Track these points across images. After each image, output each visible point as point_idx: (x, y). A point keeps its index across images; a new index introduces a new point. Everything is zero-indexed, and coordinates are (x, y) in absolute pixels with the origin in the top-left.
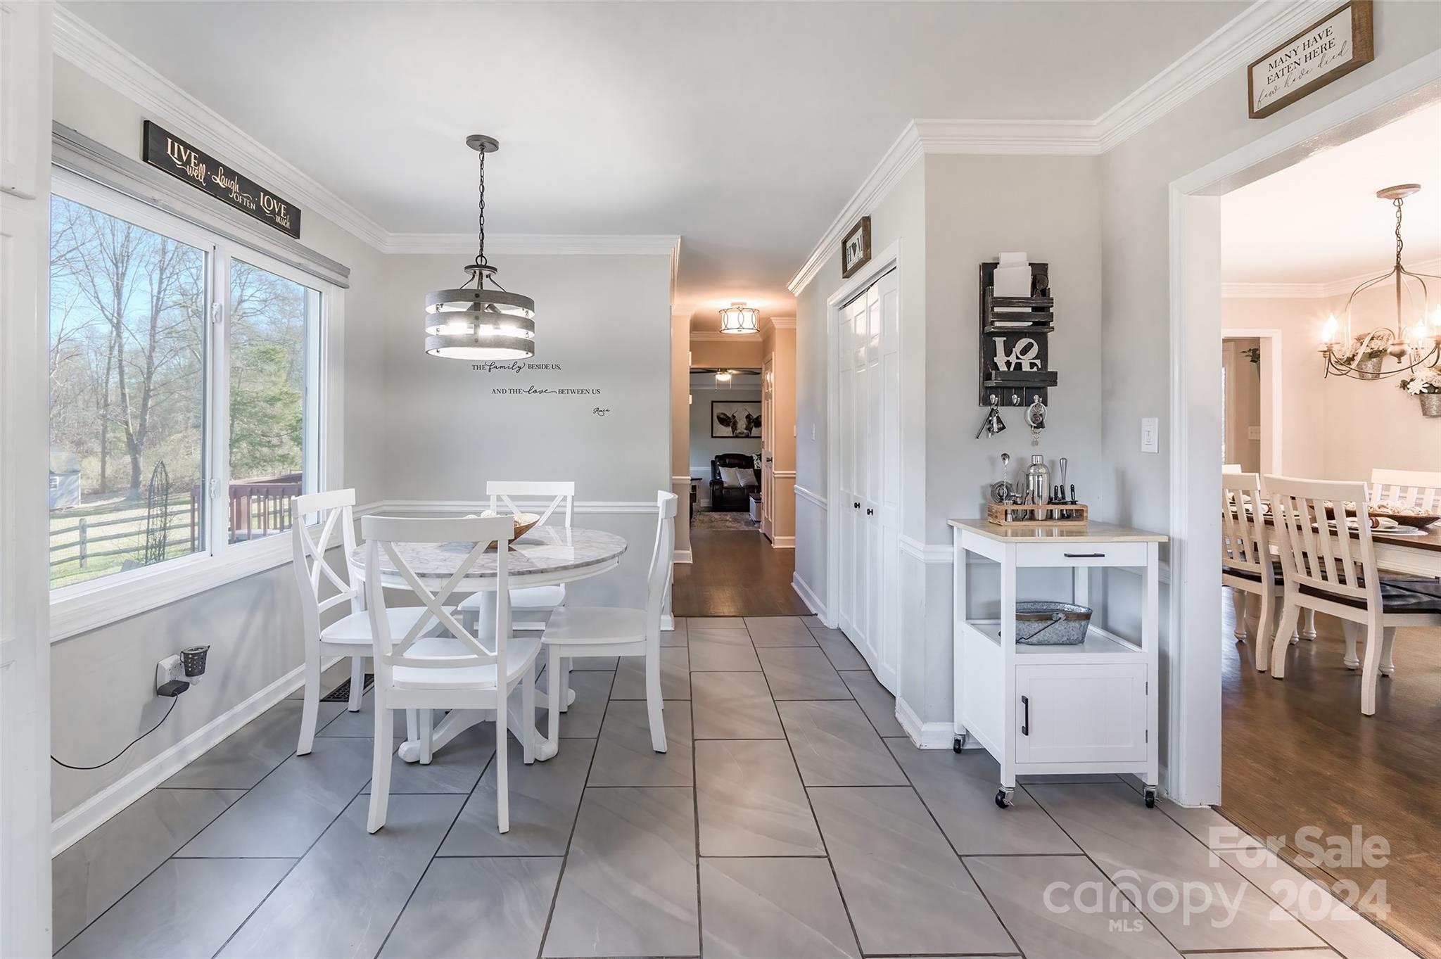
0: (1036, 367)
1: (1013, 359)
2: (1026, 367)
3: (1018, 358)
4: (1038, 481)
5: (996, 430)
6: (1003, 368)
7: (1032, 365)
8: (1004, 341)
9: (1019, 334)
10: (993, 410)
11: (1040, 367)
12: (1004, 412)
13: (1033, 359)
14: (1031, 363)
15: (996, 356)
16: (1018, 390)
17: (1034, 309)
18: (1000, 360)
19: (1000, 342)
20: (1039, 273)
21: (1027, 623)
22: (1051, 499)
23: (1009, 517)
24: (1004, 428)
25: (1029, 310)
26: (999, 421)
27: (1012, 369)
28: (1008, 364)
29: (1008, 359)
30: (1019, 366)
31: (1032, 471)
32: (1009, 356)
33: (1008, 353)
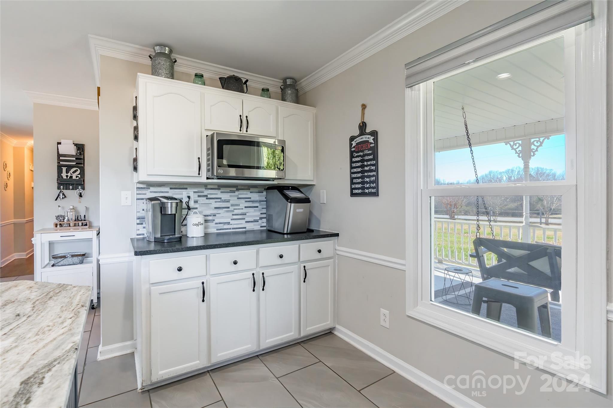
0: (78, 177)
1: (69, 175)
2: (74, 177)
3: (71, 174)
4: (71, 214)
5: (61, 198)
6: (65, 177)
7: (77, 177)
8: (66, 169)
9: (72, 167)
10: (61, 191)
11: (80, 177)
12: (65, 191)
13: (78, 175)
14: (76, 176)
15: (62, 173)
16: (72, 184)
17: (76, 159)
18: (64, 175)
19: (64, 169)
20: (80, 148)
21: (56, 259)
22: (75, 219)
23: (58, 226)
24: (65, 197)
25: (75, 159)
26: (63, 194)
27: (68, 178)
28: (67, 176)
29: (67, 174)
30: (71, 177)
31: (69, 211)
32: (68, 174)
33: (67, 172)
